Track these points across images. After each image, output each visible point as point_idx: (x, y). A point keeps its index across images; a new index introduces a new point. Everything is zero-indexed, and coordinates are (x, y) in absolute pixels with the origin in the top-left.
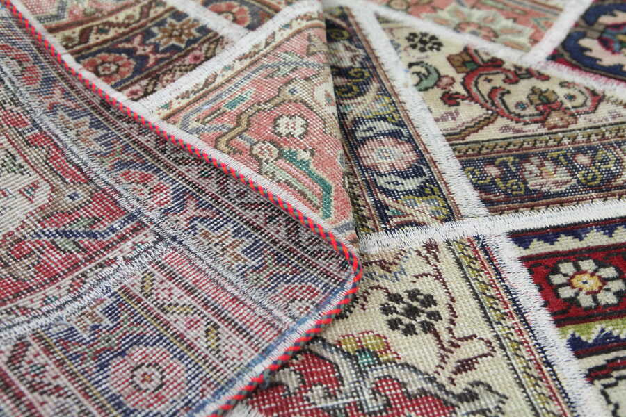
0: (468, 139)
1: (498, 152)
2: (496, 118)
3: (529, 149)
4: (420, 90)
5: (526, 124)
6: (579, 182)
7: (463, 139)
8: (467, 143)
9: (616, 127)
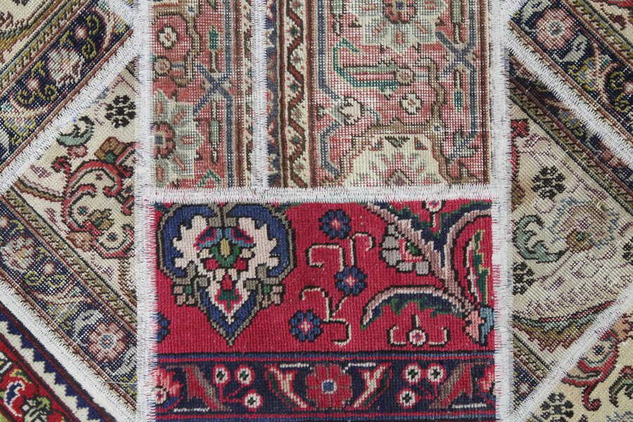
0: (24, 195)
1: (23, 218)
2: (59, 201)
3: (39, 234)
4: (58, 141)
5: (64, 222)
6: (25, 274)
7: (22, 192)
8: (20, 196)
9: (95, 277)
